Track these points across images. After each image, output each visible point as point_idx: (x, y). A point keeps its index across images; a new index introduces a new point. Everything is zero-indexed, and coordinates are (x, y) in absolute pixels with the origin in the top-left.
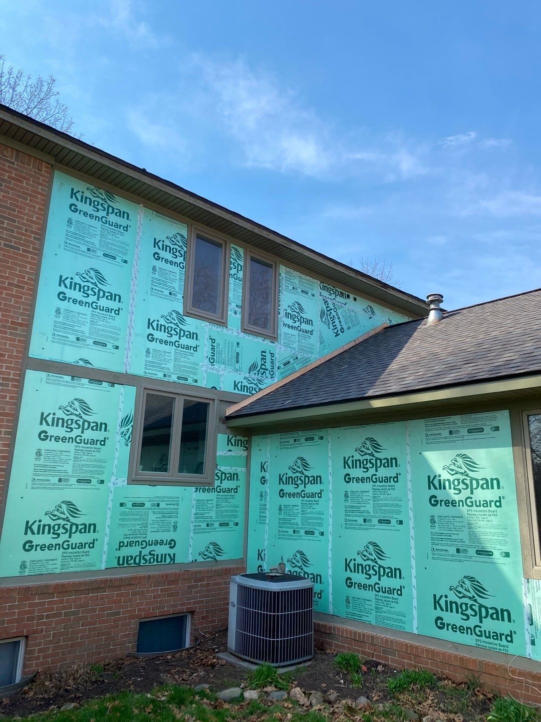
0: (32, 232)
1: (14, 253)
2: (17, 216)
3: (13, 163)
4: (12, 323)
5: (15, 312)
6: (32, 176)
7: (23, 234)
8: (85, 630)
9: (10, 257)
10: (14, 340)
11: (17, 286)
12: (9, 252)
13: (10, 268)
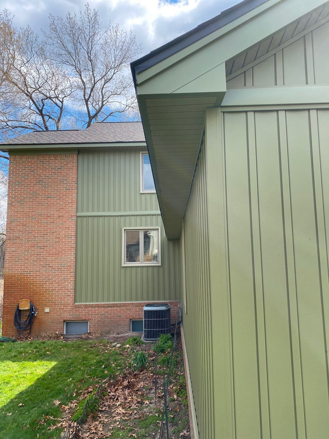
0: (74, 182)
1: (68, 191)
2: (68, 178)
3: (64, 159)
4: (71, 216)
5: (71, 212)
6: (71, 161)
7: (71, 184)
8: (108, 321)
9: (68, 193)
10: (72, 222)
11: (71, 203)
12: (67, 191)
13: (68, 197)
